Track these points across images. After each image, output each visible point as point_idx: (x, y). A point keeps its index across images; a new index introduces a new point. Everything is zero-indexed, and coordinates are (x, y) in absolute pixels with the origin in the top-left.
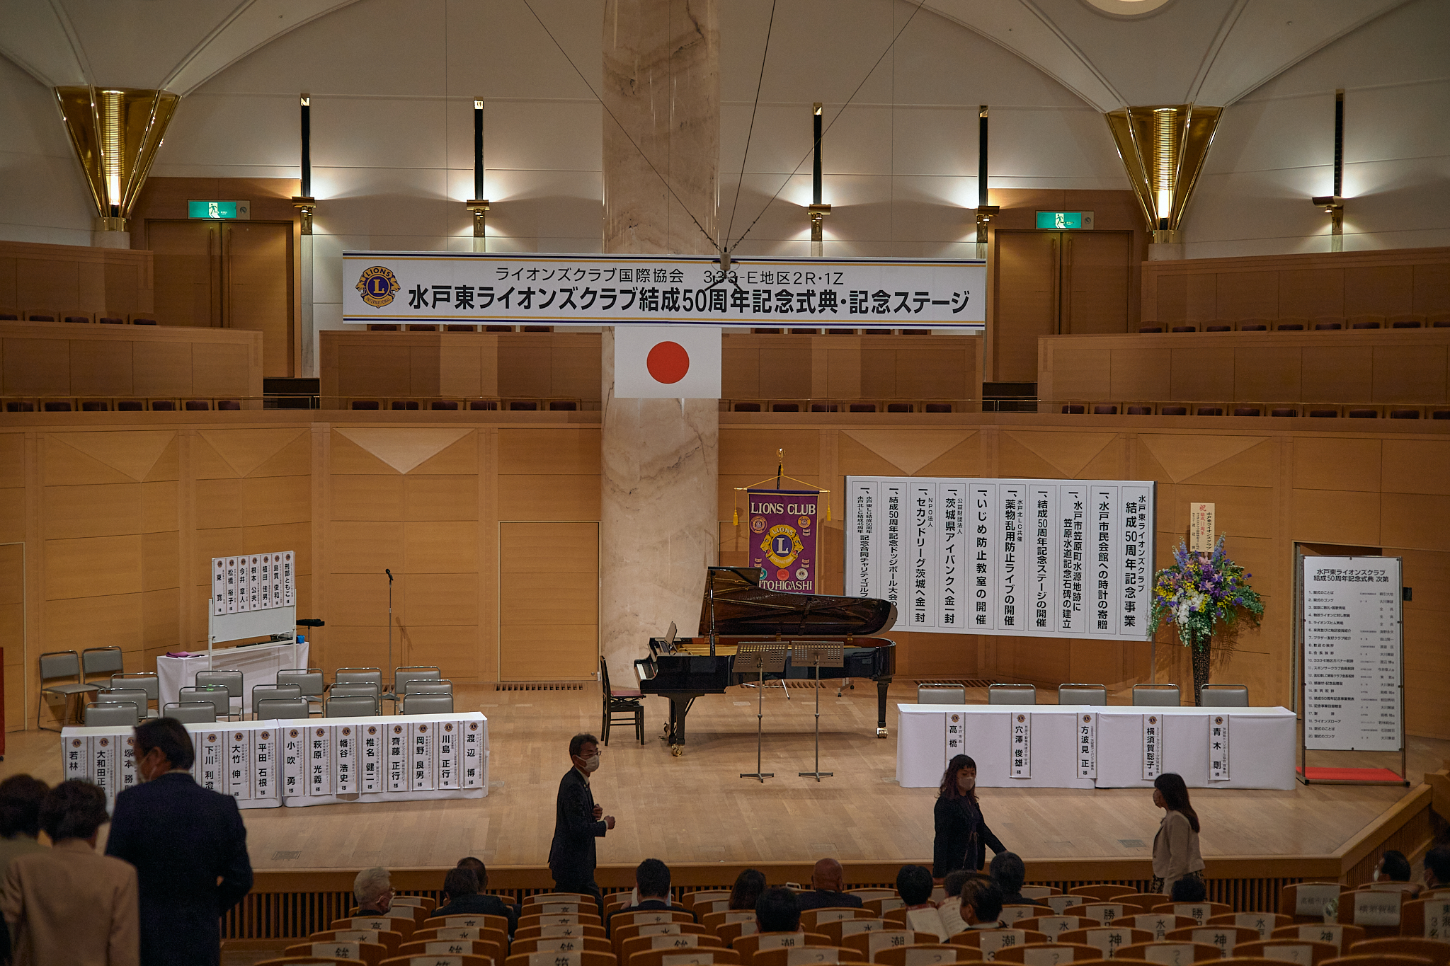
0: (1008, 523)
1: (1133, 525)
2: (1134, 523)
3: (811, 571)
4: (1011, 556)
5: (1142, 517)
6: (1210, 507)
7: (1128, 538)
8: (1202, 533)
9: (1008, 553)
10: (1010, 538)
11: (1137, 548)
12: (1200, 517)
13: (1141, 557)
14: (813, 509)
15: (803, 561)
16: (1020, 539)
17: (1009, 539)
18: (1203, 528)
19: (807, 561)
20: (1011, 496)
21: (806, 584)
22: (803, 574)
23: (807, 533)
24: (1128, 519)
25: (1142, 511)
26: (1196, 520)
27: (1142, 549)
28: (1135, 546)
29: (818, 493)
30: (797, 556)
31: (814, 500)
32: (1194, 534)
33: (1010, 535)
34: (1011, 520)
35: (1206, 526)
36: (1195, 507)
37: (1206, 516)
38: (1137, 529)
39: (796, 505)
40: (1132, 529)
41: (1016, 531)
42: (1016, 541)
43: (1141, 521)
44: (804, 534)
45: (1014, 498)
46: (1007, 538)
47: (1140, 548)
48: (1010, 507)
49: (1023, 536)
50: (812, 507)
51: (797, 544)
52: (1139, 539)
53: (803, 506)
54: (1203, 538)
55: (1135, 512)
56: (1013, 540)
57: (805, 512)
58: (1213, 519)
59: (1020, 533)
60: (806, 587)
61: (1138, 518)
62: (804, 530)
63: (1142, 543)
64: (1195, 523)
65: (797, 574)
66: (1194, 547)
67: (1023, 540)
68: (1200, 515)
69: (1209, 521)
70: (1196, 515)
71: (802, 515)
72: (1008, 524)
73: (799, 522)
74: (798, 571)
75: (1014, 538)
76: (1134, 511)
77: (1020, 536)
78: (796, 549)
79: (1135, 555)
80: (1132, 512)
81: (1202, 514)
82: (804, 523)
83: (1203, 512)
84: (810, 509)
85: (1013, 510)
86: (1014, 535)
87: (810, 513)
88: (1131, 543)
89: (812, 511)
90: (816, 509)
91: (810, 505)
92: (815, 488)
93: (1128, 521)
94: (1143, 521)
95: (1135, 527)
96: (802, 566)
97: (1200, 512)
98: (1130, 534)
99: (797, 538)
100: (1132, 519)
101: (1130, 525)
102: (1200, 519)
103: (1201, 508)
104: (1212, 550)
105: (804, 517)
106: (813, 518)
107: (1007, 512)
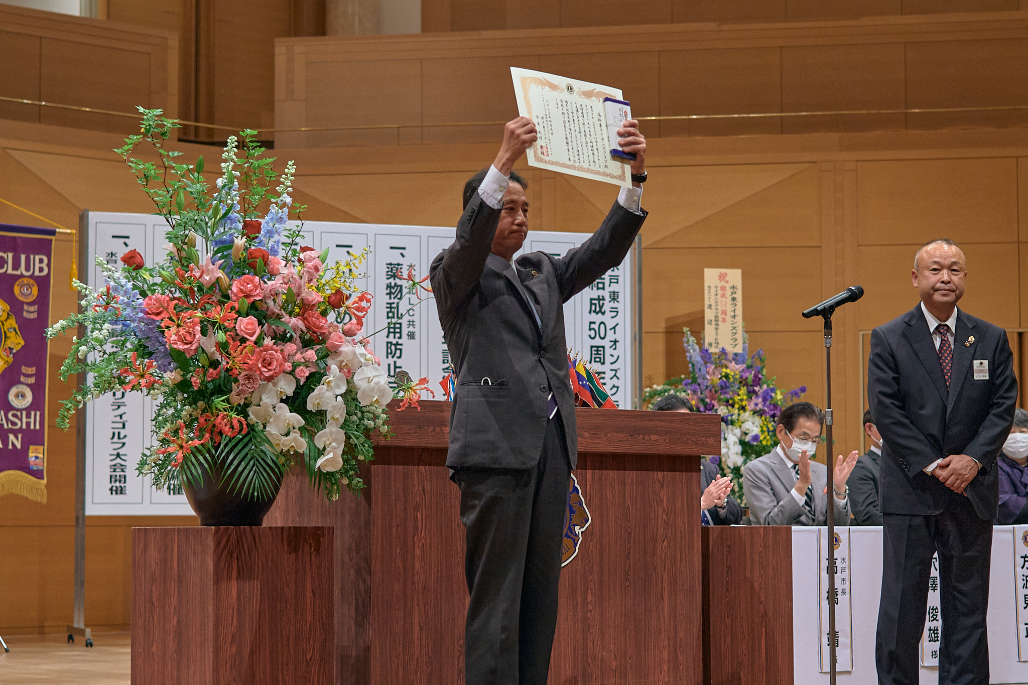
0: (390, 306)
1: (600, 311)
2: (601, 308)
3: (37, 389)
4: (396, 367)
5: (614, 297)
6: (735, 276)
7: (592, 333)
8: (724, 320)
9: (391, 361)
10: (395, 333)
11: (608, 351)
12: (720, 292)
13: (614, 367)
14: (44, 265)
15: (24, 369)
16: (411, 336)
17: (392, 335)
18: (724, 312)
19: (32, 370)
20: (395, 257)
21: (28, 416)
22: (23, 396)
23: (31, 313)
24: (591, 299)
25: (614, 287)
26: (713, 297)
27: (616, 353)
28: (603, 347)
29: (53, 233)
30: (11, 359)
31: (44, 248)
32: (710, 322)
33: (395, 328)
34: (396, 301)
35: (730, 308)
36: (711, 276)
37: (728, 292)
38: (607, 318)
39: (10, 255)
40: (598, 318)
41: (404, 321)
42: (405, 340)
43: (613, 305)
44: (25, 314)
45: (400, 260)
46: (389, 332)
47: (612, 351)
48: (394, 276)
49: (416, 330)
50: (41, 261)
51: (12, 334)
52: (611, 336)
53: (23, 257)
54: (725, 328)
55: (603, 288)
56: (400, 338)
57: (27, 269)
58: (739, 296)
59: (411, 323)
60: (28, 424)
61: (607, 298)
62: (25, 307)
63: (615, 342)
64: (712, 302)
65: (11, 397)
66: (710, 345)
67: (417, 336)
68: (719, 289)
69: (734, 299)
70: (713, 290)
71: (22, 276)
72: (391, 308)
73: (16, 290)
74: (13, 391)
75: (400, 333)
76: (601, 286)
77: (411, 329)
78: (9, 344)
79: (603, 363)
80: (598, 288)
81: (723, 288)
82: (26, 292)
83: (723, 283)
84: (37, 265)
85: (399, 282)
86: (400, 328)
87: (37, 273)
88: (598, 342)
89: (41, 270)
90: (49, 265)
91: (37, 258)
92: (46, 222)
93: (591, 304)
94: (615, 305)
95: (603, 313)
96: (22, 379)
97: (719, 284)
98: (595, 326)
99: (12, 322)
100: (599, 299)
101: (595, 311)
102: (719, 296)
103: (722, 277)
104: (739, 350)
105: (25, 280)
106: (43, 283)
107: (389, 286)
